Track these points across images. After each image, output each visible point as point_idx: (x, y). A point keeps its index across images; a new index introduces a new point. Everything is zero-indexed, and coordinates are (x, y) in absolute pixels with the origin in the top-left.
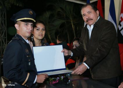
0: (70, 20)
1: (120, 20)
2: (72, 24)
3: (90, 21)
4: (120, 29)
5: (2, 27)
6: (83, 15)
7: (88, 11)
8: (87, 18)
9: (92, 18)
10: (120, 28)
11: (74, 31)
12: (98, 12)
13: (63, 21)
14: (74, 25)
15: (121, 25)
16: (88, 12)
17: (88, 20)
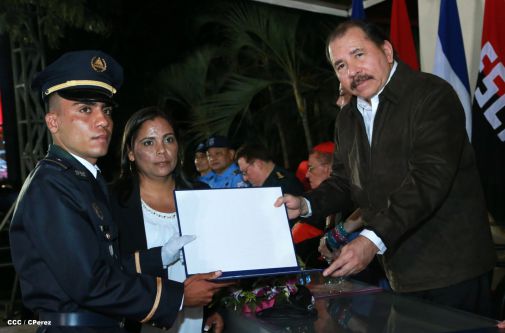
0: (289, 78)
1: (481, 67)
2: (296, 92)
3: (365, 84)
4: (481, 104)
5: (31, 118)
6: (337, 63)
7: (352, 49)
8: (353, 73)
9: (369, 73)
10: (482, 100)
11: (304, 120)
12: (388, 48)
13: (262, 84)
14: (302, 95)
15: (484, 90)
16: (354, 52)
17: (358, 81)
